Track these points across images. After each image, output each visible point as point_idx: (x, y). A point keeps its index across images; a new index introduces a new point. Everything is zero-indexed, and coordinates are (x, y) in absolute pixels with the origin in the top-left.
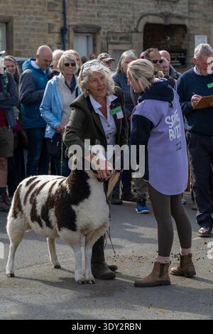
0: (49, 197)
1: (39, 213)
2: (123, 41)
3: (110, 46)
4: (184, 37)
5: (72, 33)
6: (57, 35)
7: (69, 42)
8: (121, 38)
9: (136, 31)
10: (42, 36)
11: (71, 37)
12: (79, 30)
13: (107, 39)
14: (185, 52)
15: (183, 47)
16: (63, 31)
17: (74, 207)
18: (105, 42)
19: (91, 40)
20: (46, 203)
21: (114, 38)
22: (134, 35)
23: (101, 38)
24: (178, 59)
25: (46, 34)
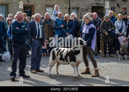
0: (67, 53)
1: (64, 58)
2: (86, 11)
3: (82, 12)
4: (103, 10)
5: (72, 9)
6: (68, 10)
7: (71, 11)
8: (85, 10)
9: (89, 8)
10: (64, 10)
11: (72, 10)
12: (74, 8)
13: (81, 10)
14: (103, 14)
15: (103, 12)
16: (69, 9)
17: (75, 56)
18: (81, 11)
19: (77, 11)
20: (66, 55)
21: (83, 10)
22: (89, 9)
23: (80, 10)
24: (101, 16)
25: (65, 9)
